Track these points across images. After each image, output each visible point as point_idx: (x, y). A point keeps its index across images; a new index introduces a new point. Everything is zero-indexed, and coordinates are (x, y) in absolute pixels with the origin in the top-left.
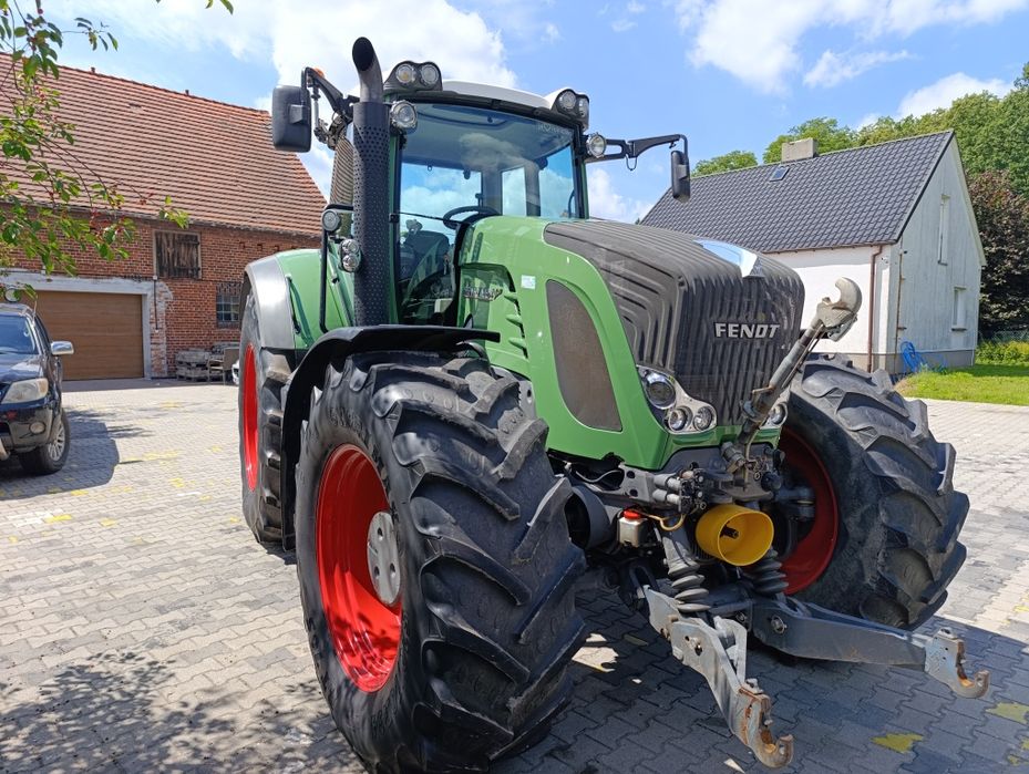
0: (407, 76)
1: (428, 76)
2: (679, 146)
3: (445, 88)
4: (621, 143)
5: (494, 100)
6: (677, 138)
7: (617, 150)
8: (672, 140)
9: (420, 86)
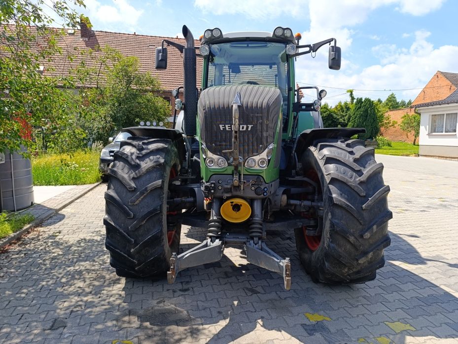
0: (208, 35)
1: (216, 34)
2: (333, 43)
3: (224, 37)
4: (309, 46)
5: (247, 38)
6: (332, 40)
8: (329, 41)
9: (213, 38)
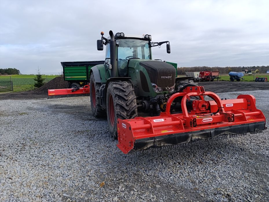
0: (118, 35)
1: (122, 35)
2: (168, 43)
3: (125, 36)
4: (157, 43)
6: (167, 42)
7: (157, 44)
8: (166, 42)
